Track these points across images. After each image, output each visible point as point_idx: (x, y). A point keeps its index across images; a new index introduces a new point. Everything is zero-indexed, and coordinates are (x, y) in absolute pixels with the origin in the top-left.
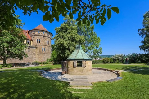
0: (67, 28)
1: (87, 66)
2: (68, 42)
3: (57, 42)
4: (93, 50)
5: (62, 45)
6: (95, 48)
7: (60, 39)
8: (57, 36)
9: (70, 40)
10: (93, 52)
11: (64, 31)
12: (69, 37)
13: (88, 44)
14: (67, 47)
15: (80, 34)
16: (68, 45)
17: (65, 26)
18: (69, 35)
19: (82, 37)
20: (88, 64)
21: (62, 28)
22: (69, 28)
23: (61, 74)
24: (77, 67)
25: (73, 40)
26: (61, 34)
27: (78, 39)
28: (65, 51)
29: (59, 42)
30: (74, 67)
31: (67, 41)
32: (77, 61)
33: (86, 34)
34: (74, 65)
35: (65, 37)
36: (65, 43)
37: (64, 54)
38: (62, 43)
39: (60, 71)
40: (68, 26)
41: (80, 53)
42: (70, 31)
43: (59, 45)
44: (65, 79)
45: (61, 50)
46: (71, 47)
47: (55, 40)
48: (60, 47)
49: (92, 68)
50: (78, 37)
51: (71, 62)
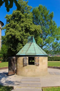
0: (21, 16)
1: (40, 63)
2: (22, 33)
3: (8, 33)
4: (52, 43)
5: (14, 37)
6: (55, 40)
7: (11, 29)
8: (7, 25)
9: (24, 31)
10: (53, 46)
11: (16, 20)
12: (22, 27)
13: (47, 35)
14: (20, 40)
15: (37, 24)
16: (20, 37)
17: (18, 14)
18: (22, 25)
19: (38, 27)
20: (42, 61)
21: (14, 16)
22: (23, 16)
23: (7, 74)
24: (28, 65)
25: (27, 30)
26: (13, 23)
27: (33, 30)
28: (17, 45)
29: (10, 33)
30: (24, 65)
31: (20, 31)
32: (28, 58)
33: (43, 24)
34: (24, 62)
35: (17, 27)
36: (18, 34)
37: (16, 49)
38: (13, 34)
39: (7, 71)
40: (21, 14)
41: (32, 46)
42: (24, 19)
43: (10, 37)
44: (10, 82)
45: (12, 43)
46: (25, 40)
47: (5, 30)
48: (11, 39)
49: (49, 67)
50: (33, 28)
51: (21, 59)
